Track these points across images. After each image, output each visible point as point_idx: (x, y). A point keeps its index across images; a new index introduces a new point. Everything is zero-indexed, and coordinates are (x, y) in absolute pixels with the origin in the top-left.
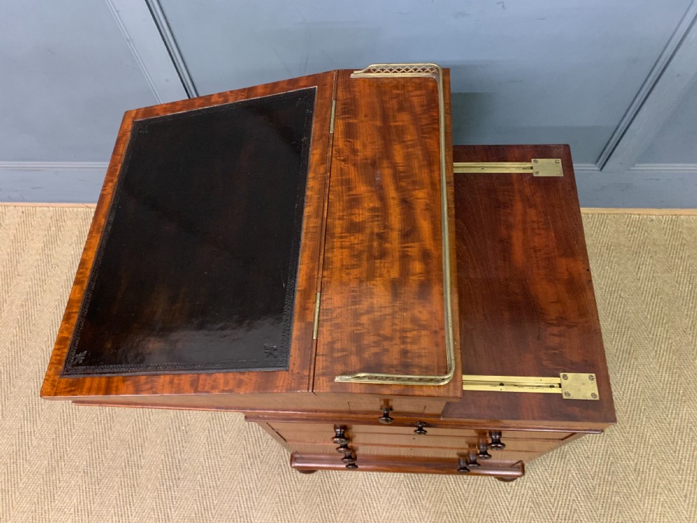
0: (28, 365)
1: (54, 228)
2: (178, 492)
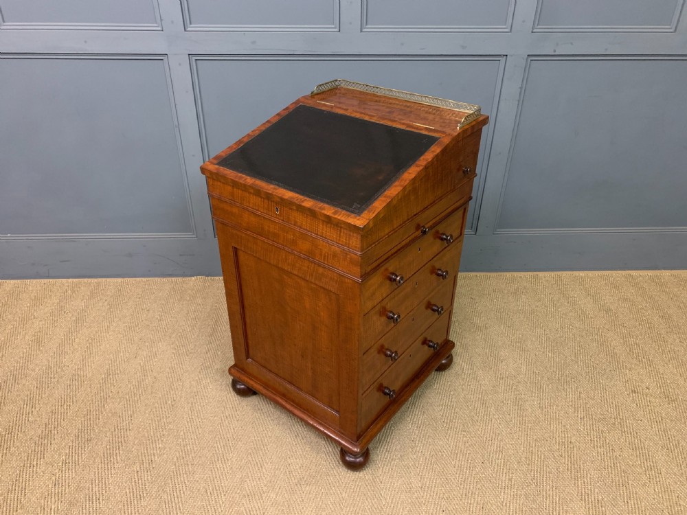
0: (34, 370)
1: (69, 292)
2: (162, 444)
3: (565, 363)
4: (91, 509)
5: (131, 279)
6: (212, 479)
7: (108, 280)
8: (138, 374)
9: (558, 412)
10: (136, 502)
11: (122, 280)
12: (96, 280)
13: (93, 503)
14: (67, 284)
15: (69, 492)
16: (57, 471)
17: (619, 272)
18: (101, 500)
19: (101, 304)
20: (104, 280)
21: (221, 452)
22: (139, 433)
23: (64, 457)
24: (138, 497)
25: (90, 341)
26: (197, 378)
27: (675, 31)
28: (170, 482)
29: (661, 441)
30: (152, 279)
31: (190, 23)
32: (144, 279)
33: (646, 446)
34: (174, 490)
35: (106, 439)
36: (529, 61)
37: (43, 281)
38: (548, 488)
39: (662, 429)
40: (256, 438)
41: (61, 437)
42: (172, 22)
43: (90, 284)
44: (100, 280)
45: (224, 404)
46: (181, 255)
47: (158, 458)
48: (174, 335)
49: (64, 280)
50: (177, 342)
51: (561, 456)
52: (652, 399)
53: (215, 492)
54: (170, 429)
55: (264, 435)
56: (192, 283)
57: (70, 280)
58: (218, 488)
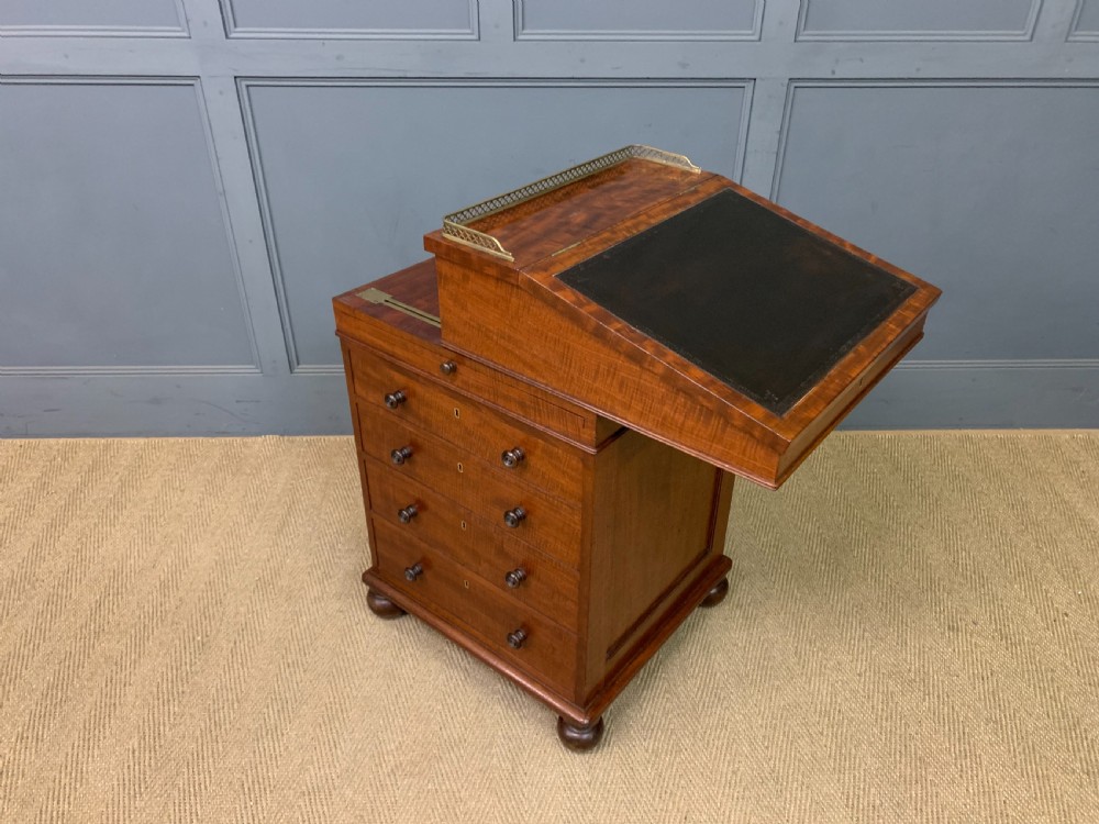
3: (845, 581)
4: (55, 813)
5: (160, 439)
6: (253, 765)
7: (123, 440)
8: (154, 595)
9: (824, 662)
10: (127, 802)
11: (146, 440)
12: (103, 441)
13: (58, 803)
14: (56, 448)
15: (23, 785)
16: (6, 751)
17: (950, 431)
18: (72, 799)
19: (107, 480)
20: (116, 440)
21: (272, 721)
22: (144, 687)
23: (20, 729)
24: (132, 792)
25: (84, 539)
26: (248, 602)
27: (1031, 39)
28: (185, 770)
29: (986, 709)
30: (194, 439)
31: (235, 26)
32: (181, 440)
33: (961, 719)
34: (191, 783)
35: (91, 700)
36: (792, 88)
37: (18, 441)
38: (795, 785)
39: (991, 690)
40: (332, 699)
41: (19, 697)
42: (205, 23)
43: (94, 447)
44: (110, 440)
45: (286, 643)
46: (237, 402)
47: (170, 729)
48: (219, 531)
49: (52, 441)
50: (223, 543)
51: (822, 733)
52: (981, 642)
53: (257, 786)
54: (195, 684)
55: (345, 694)
56: (257, 446)
57: (62, 441)
58: (261, 780)
